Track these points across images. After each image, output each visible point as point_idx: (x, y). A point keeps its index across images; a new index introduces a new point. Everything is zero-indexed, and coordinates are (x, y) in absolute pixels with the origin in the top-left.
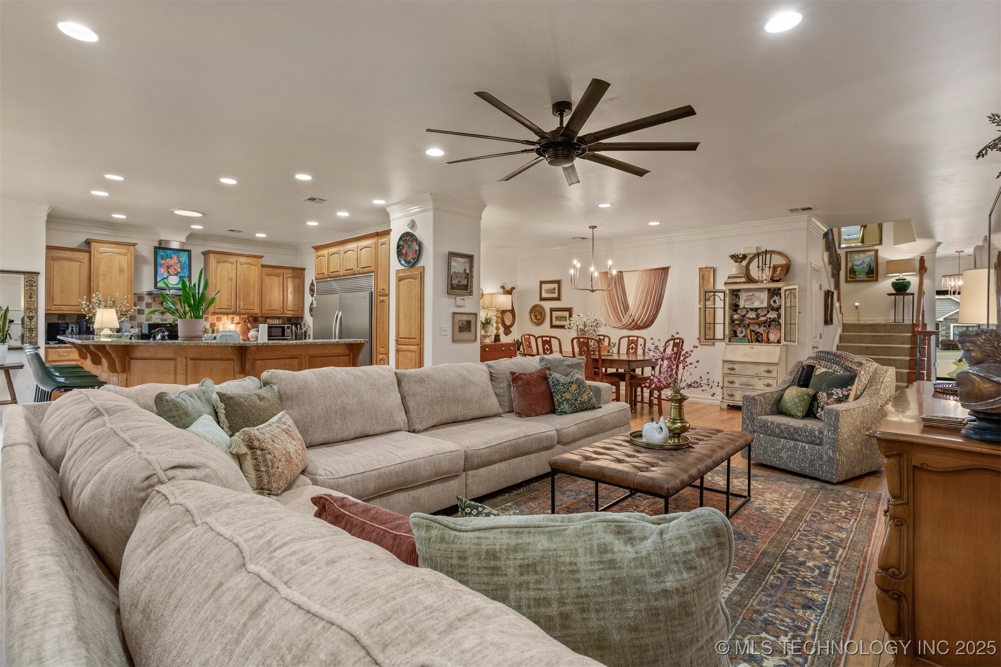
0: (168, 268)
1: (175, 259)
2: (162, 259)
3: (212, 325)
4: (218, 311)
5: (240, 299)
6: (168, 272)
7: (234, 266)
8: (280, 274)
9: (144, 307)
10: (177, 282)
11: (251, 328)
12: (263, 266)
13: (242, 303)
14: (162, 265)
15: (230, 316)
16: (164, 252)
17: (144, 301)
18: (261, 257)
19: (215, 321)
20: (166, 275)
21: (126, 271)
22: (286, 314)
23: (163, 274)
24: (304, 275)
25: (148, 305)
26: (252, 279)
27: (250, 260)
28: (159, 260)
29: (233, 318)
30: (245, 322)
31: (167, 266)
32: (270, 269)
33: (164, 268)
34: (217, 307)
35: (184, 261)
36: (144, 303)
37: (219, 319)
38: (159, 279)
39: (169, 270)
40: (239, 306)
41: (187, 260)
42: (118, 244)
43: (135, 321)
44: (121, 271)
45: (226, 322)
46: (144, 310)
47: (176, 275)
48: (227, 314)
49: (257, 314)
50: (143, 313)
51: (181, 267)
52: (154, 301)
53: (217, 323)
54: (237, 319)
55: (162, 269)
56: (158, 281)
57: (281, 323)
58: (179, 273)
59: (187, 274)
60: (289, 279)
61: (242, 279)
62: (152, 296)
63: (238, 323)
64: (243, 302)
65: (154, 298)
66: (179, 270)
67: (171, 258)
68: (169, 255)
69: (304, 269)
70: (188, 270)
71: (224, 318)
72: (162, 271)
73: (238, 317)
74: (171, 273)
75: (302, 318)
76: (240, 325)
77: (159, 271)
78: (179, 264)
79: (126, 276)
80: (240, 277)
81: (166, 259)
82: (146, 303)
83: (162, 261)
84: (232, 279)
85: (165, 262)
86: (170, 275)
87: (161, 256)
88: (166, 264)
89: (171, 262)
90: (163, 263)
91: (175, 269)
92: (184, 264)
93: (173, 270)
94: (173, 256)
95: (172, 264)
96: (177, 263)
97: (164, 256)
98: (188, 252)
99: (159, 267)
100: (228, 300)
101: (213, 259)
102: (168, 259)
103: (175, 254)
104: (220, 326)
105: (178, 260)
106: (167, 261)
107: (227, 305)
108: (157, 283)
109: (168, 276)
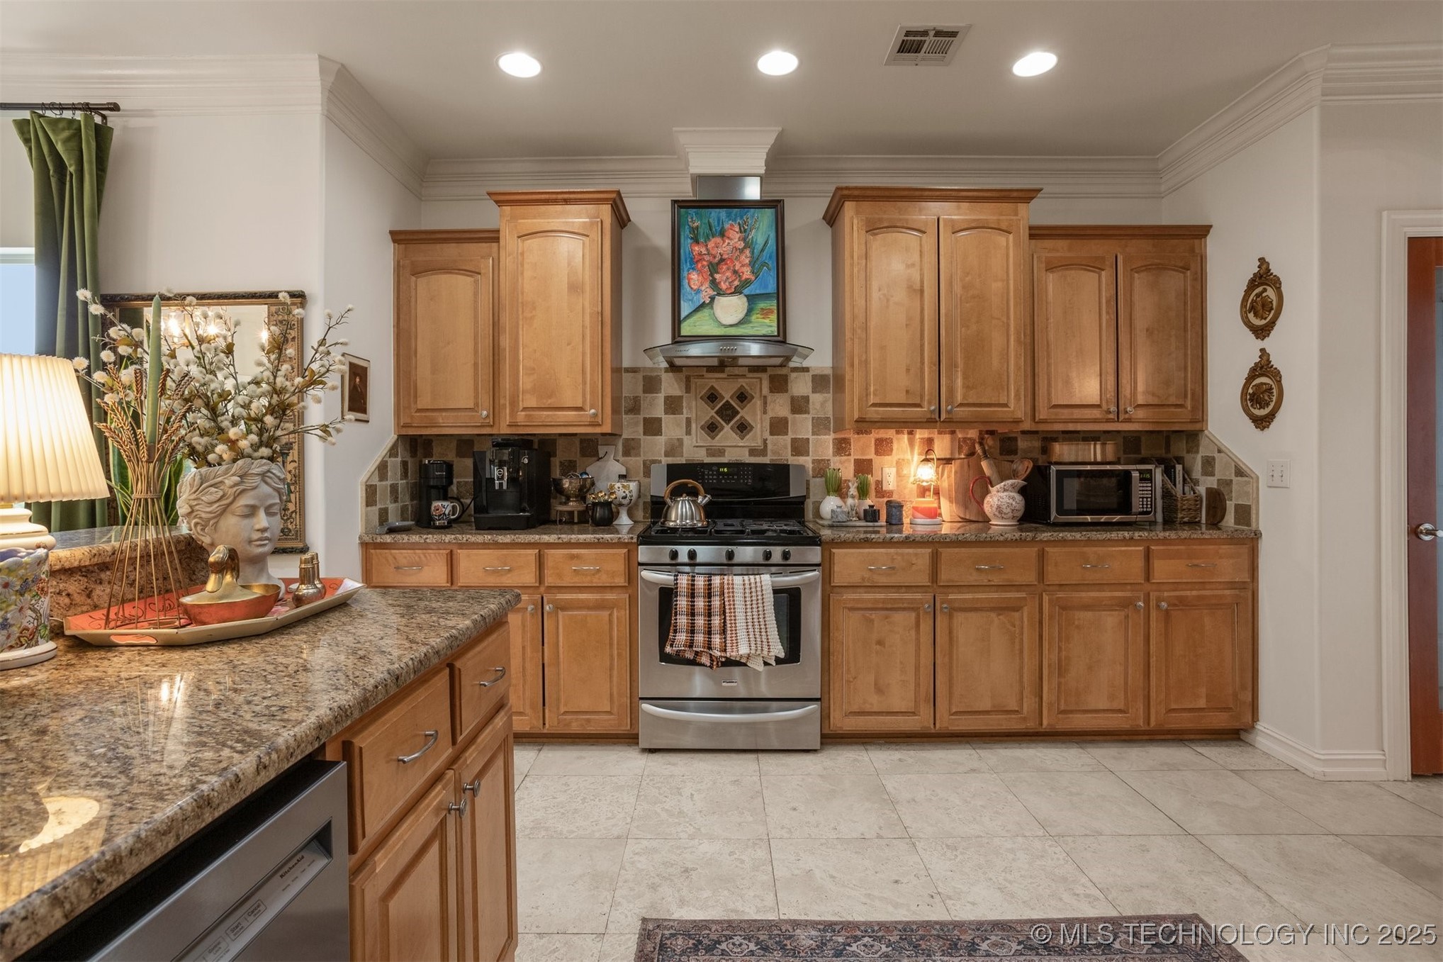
0: (714, 268)
1: (735, 238)
2: (696, 241)
3: (863, 467)
4: (874, 413)
5: (953, 365)
6: (714, 284)
7: (929, 241)
8: (1103, 259)
9: (658, 411)
10: (741, 315)
11: (994, 478)
12: (1036, 233)
13: (959, 381)
14: (694, 262)
15: (921, 434)
16: (700, 217)
17: (657, 390)
18: (1027, 196)
19: (871, 455)
20: (706, 292)
21: (588, 288)
22: (1129, 420)
23: (698, 291)
24: (1203, 259)
25: (673, 405)
26: (997, 286)
27: (986, 212)
28: (686, 243)
29: (930, 441)
30: (972, 454)
31: (711, 264)
32: (1062, 244)
33: (700, 272)
34: (872, 400)
35: (760, 241)
36: (660, 398)
37: (883, 447)
38: (685, 309)
39: (717, 276)
40: (951, 391)
41: (773, 235)
42: (564, 201)
43: (638, 455)
44: (575, 288)
45: (908, 456)
46: (660, 420)
47: (737, 291)
48: (908, 425)
49: (1017, 422)
50: (658, 432)
51: (752, 264)
52: (688, 390)
53: (877, 461)
54: (942, 446)
55: (694, 276)
56: (683, 315)
57: (1110, 457)
58: (747, 283)
59: (772, 287)
60: (1140, 280)
61: (958, 289)
62: (682, 375)
63: (948, 461)
64: (965, 377)
65: (688, 379)
66: (747, 273)
67: (722, 234)
68: (714, 223)
69: (1204, 231)
70: (773, 273)
71: (901, 443)
72: (694, 280)
73: (947, 437)
74: (724, 286)
75: (1193, 437)
76: (953, 467)
77: (685, 283)
78: (747, 252)
79: (587, 305)
80: (950, 284)
81: (707, 238)
82: (667, 398)
83: (696, 248)
84: (922, 291)
85: (704, 251)
86: (719, 294)
87: (694, 230)
88: (707, 258)
89: (722, 248)
90: (700, 254)
91: (735, 272)
92: (762, 250)
93: (729, 274)
94: (727, 226)
95: (725, 256)
96: (742, 251)
97: (701, 231)
98: (773, 210)
99: (685, 267)
100: (908, 370)
101: (855, 222)
102: (713, 240)
103: (735, 220)
104: (886, 470)
105: (744, 240)
106: (711, 245)
107: (907, 392)
108: (680, 322)
109: (712, 299)
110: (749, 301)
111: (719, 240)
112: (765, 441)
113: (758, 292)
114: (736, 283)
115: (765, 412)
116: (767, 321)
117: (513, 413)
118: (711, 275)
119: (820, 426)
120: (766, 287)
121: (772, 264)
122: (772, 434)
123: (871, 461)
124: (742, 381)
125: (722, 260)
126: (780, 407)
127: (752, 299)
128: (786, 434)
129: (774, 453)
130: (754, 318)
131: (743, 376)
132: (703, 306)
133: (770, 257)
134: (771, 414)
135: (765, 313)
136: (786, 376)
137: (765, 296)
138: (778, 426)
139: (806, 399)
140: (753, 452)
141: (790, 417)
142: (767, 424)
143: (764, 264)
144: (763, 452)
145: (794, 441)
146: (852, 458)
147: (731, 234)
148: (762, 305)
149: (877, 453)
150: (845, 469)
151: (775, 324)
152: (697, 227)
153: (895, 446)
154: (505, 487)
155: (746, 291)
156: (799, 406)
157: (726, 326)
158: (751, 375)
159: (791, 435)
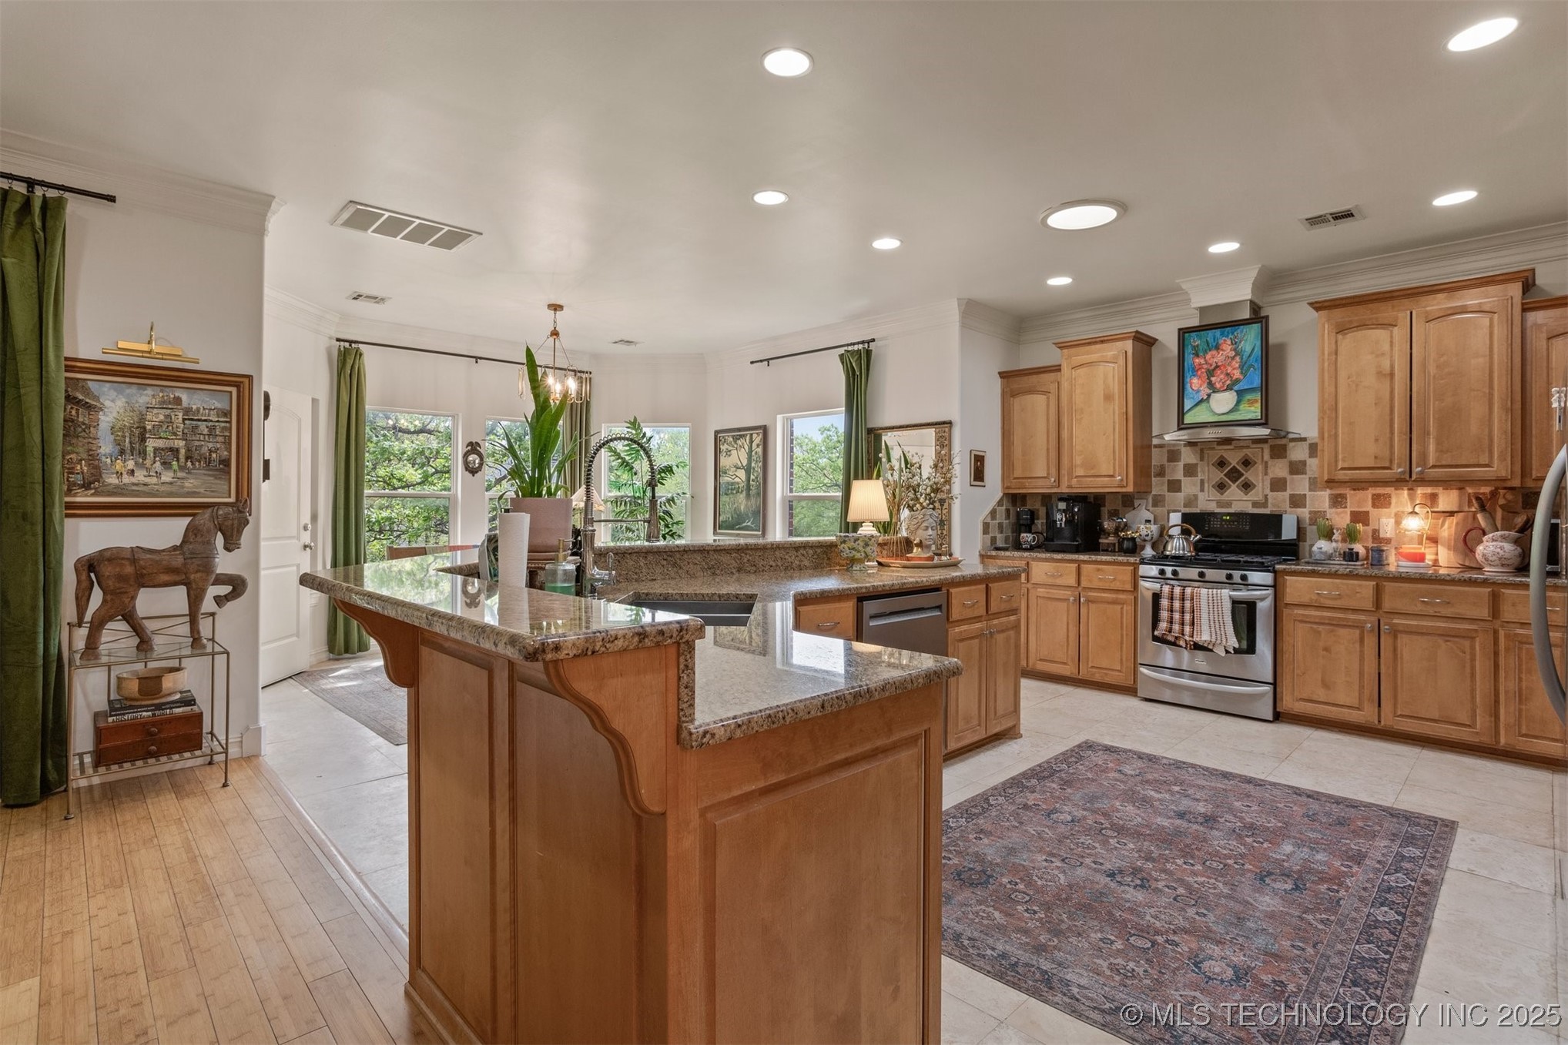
0: (1211, 373)
1: (1227, 349)
2: (1197, 355)
3: (1362, 517)
5: (1425, 433)
6: (1211, 385)
7: (1402, 333)
9: (1179, 474)
10: (1231, 406)
12: (1527, 307)
13: (1432, 448)
14: (1195, 371)
15: (1422, 491)
16: (1200, 338)
17: (1178, 460)
18: (1516, 277)
19: (1368, 507)
20: (1205, 390)
21: (1117, 397)
23: (1198, 391)
25: (1190, 471)
27: (1466, 299)
28: (1189, 358)
29: (1434, 496)
31: (1208, 371)
33: (1200, 377)
34: (1340, 465)
35: (1248, 349)
36: (1181, 465)
37: (1380, 501)
38: (1188, 405)
39: (1213, 379)
40: (1424, 456)
41: (1258, 343)
42: (1102, 342)
43: (1164, 506)
44: (1108, 398)
46: (1180, 481)
47: (1229, 388)
50: (1179, 490)
51: (1241, 367)
52: (1202, 459)
53: (1374, 513)
54: (1448, 500)
55: (1195, 381)
56: (1186, 408)
58: (1237, 381)
59: (1257, 382)
61: (1432, 369)
62: (1198, 449)
63: (1452, 513)
64: (1439, 443)
65: (1202, 450)
66: (1237, 374)
67: (1217, 348)
68: (1211, 340)
70: (1259, 372)
71: (1401, 499)
72: (1196, 384)
74: (1218, 386)
77: (1188, 386)
78: (1238, 359)
79: (1117, 408)
80: (1424, 365)
81: (1205, 352)
82: (1185, 465)
83: (1197, 360)
84: (1392, 375)
85: (1203, 361)
86: (1214, 392)
87: (1196, 348)
88: (1205, 366)
89: (1218, 358)
90: (1200, 364)
91: (1228, 374)
92: (1250, 356)
93: (1222, 376)
94: (1221, 341)
95: (1220, 364)
96: (1233, 358)
97: (1201, 348)
98: (1259, 325)
99: (1188, 375)
100: (1377, 440)
101: (1326, 326)
102: (1210, 353)
103: (1227, 336)
104: (1384, 520)
105: (1235, 350)
106: (1208, 357)
107: (1376, 457)
108: (1183, 414)
109: (1209, 396)
110: (1238, 394)
111: (1214, 352)
112: (1266, 496)
113: (1246, 387)
114: (1228, 382)
115: (1266, 474)
116: (1252, 408)
117: (1070, 479)
118: (1209, 378)
119: (1314, 485)
120: (1252, 383)
121: (1258, 365)
122: (1272, 491)
123: (1367, 513)
124: (1246, 451)
125: (1217, 367)
126: (1279, 469)
127: (1240, 394)
128: (1285, 490)
129: (1274, 505)
130: (1241, 407)
131: (1248, 447)
132: (1202, 401)
133: (1256, 360)
134: (1271, 475)
135: (1251, 403)
136: (1285, 445)
137: (1252, 390)
138: (1278, 485)
139: (1304, 463)
140: (1255, 504)
141: (1289, 477)
142: (1268, 484)
143: (1252, 366)
144: (1265, 505)
145: (1292, 496)
146: (1348, 510)
147: (1224, 347)
148: (1249, 397)
149: (1374, 506)
150: (1340, 519)
151: (1259, 410)
152: (1198, 346)
153: (1394, 500)
154: (1063, 526)
155: (1236, 388)
156: (1297, 468)
157: (1219, 415)
158: (1254, 446)
159: (1289, 491)
